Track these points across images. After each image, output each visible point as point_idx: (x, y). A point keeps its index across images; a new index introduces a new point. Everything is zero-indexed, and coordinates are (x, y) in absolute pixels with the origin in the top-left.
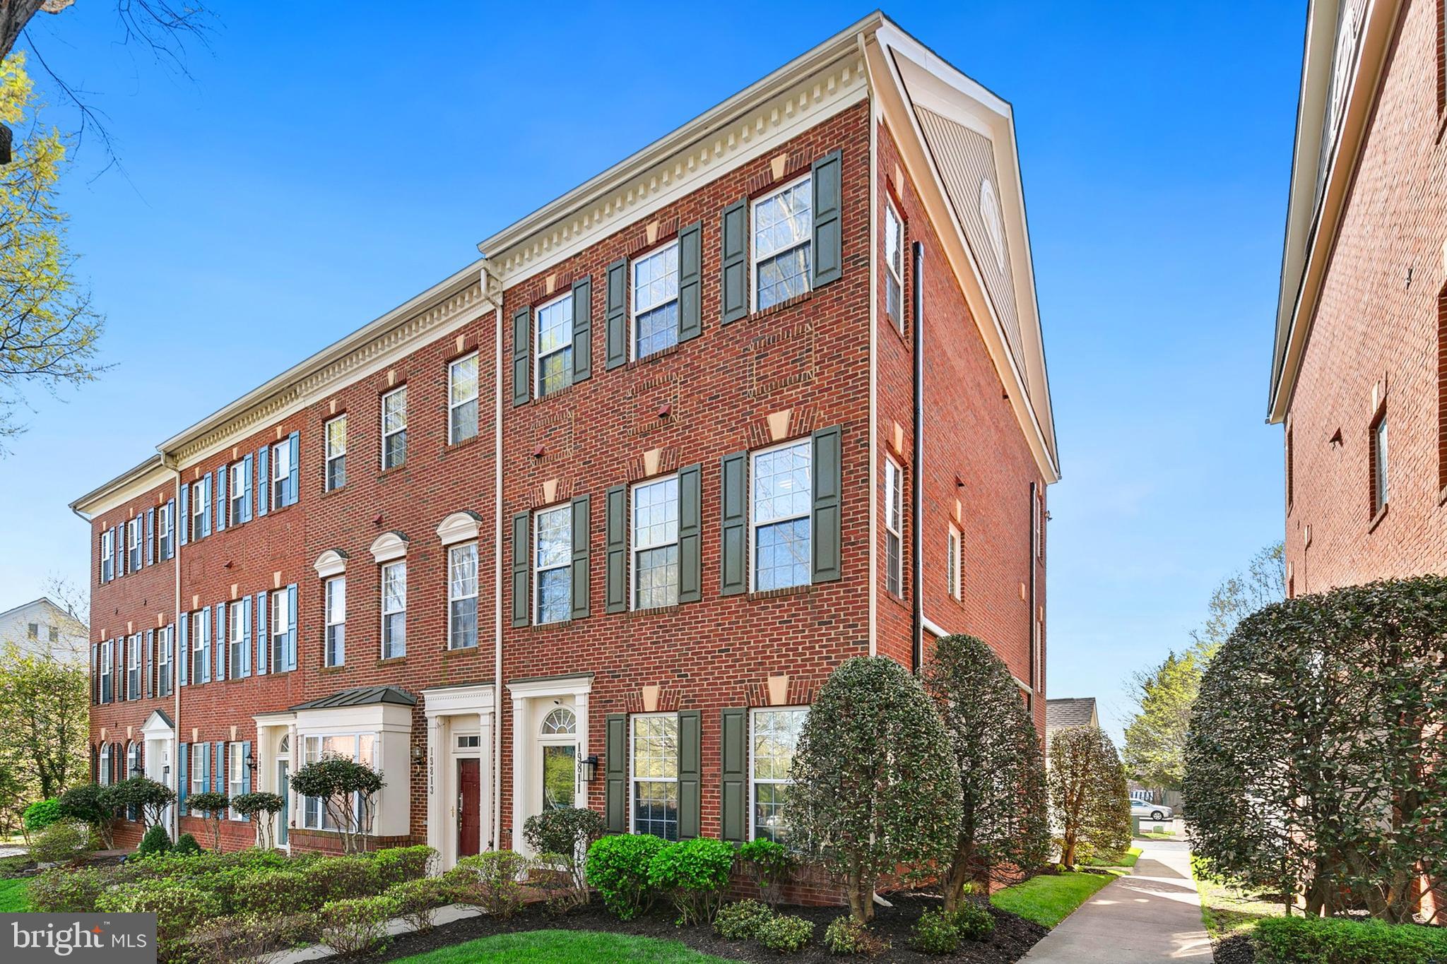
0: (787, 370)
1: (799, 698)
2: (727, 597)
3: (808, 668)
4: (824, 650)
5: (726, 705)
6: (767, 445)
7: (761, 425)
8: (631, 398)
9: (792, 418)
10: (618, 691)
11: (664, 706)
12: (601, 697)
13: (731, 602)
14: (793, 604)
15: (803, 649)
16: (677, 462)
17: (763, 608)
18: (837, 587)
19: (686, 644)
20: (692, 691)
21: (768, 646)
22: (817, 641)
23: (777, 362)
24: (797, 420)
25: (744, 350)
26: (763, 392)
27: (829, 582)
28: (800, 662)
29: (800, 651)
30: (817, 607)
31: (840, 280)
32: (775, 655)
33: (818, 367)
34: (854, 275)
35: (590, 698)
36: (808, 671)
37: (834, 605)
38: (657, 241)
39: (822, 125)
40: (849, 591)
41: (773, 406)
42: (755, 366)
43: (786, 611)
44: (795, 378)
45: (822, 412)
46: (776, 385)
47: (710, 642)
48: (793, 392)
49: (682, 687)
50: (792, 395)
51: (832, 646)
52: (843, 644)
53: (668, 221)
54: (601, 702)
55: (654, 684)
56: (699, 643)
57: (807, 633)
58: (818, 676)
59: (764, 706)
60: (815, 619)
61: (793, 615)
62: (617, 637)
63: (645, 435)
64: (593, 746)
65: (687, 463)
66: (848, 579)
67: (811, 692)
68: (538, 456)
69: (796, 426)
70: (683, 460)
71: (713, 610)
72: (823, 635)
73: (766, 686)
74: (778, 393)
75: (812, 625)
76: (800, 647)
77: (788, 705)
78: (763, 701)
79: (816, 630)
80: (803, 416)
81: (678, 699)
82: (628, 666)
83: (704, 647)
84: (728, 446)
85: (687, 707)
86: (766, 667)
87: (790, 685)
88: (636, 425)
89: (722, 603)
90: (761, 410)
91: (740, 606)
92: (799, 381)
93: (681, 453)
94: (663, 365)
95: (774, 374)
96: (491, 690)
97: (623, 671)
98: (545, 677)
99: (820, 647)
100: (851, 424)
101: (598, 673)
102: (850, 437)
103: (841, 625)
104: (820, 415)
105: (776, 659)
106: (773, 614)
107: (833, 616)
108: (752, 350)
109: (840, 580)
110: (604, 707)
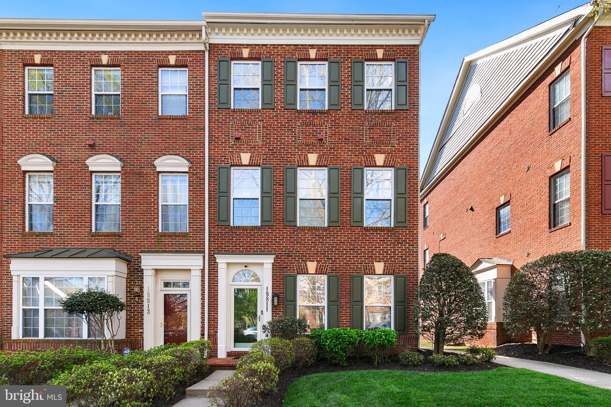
0: (383, 138)
1: (389, 272)
2: (354, 227)
3: (393, 260)
4: (400, 254)
5: (353, 273)
6: (373, 166)
7: (371, 157)
8: (299, 126)
9: (386, 158)
10: (291, 263)
11: (319, 271)
12: (280, 265)
13: (356, 229)
14: (386, 234)
15: (390, 252)
16: (327, 162)
17: (371, 234)
18: (405, 229)
19: (331, 245)
20: (335, 266)
21: (374, 250)
22: (397, 250)
23: (379, 133)
24: (388, 160)
25: (362, 124)
26: (372, 144)
27: (402, 227)
28: (389, 257)
29: (389, 253)
30: (397, 236)
31: (407, 110)
32: (378, 254)
33: (397, 141)
34: (413, 110)
35: (273, 265)
36: (392, 261)
37: (404, 236)
38: (315, 59)
39: (400, 46)
40: (411, 232)
41: (376, 151)
42: (368, 132)
43: (382, 236)
44: (388, 142)
45: (399, 160)
46: (379, 143)
47: (345, 245)
48: (386, 148)
49: (329, 263)
50: (385, 149)
51: (403, 252)
52: (408, 252)
53: (321, 52)
54: (280, 268)
55: (314, 261)
56: (339, 245)
57: (392, 246)
58: (397, 264)
59: (372, 274)
60: (396, 241)
61: (386, 238)
62: (291, 238)
63: (307, 146)
64: (275, 288)
65: (332, 165)
66: (410, 227)
67: (394, 269)
68: (236, 139)
69: (387, 162)
70: (330, 162)
71: (346, 231)
72: (399, 247)
73: (374, 266)
74: (379, 146)
75: (394, 243)
76: (389, 251)
77: (383, 274)
78: (372, 272)
79: (396, 245)
80: (391, 159)
81: (327, 269)
82: (297, 251)
83: (341, 247)
84: (354, 162)
85: (332, 273)
86: (373, 258)
87: (385, 266)
88: (302, 140)
89: (351, 229)
90: (371, 151)
91: (360, 231)
92: (390, 144)
93: (329, 159)
94: (319, 117)
95: (378, 138)
96: (202, 257)
97: (294, 254)
98: (241, 253)
99: (398, 252)
100: (412, 167)
101: (278, 253)
102: (411, 172)
103: (407, 245)
104: (398, 160)
105: (377, 255)
106: (376, 236)
107: (404, 241)
108: (367, 125)
109: (407, 227)
110: (282, 270)
